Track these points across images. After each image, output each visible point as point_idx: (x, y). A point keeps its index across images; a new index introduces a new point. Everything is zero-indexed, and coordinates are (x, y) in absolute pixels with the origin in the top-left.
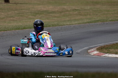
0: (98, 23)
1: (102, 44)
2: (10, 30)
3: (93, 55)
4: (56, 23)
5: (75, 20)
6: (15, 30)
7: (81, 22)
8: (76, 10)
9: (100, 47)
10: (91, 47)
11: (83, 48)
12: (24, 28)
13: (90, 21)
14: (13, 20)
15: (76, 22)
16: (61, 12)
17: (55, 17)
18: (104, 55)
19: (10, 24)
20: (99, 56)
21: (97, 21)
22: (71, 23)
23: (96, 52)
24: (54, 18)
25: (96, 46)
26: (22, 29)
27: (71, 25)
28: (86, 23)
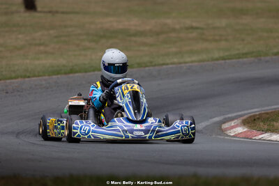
0: (245, 60)
1: (256, 111)
2: (39, 76)
3: (233, 136)
4: (146, 59)
5: (192, 52)
6: (49, 75)
7: (204, 56)
8: (192, 28)
9: (250, 117)
10: (229, 118)
11: (211, 118)
12: (72, 71)
13: (226, 54)
14: (46, 52)
15: (195, 58)
16: (158, 34)
17: (145, 44)
18: (260, 136)
19: (37, 62)
20: (248, 138)
21: (243, 54)
22: (182, 60)
23: (240, 130)
24: (142, 48)
25: (240, 113)
26: (66, 73)
27: (183, 65)
28: (217, 59)
